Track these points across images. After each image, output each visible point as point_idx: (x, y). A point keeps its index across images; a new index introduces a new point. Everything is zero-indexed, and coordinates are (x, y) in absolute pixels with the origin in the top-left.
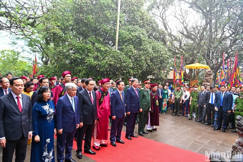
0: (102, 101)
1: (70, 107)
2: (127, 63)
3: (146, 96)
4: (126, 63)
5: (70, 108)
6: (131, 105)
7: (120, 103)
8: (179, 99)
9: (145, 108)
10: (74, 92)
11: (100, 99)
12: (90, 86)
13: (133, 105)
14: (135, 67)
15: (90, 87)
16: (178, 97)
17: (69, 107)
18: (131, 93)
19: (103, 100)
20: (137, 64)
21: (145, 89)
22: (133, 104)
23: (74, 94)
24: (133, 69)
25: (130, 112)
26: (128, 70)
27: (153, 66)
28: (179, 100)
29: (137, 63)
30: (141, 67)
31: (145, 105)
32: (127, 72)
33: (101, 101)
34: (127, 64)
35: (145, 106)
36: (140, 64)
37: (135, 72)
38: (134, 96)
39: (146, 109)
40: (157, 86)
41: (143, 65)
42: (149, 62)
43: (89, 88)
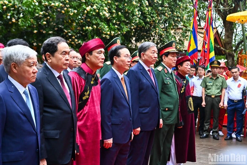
0: (88, 99)
1: (24, 115)
2: (95, 7)
3: (170, 87)
4: (92, 6)
5: (24, 118)
6: (141, 109)
7: (123, 105)
8: (216, 97)
9: (169, 116)
10: (31, 70)
11: (83, 95)
12: (61, 56)
13: (146, 111)
14: (114, 18)
15: (61, 59)
16: (214, 91)
17: (21, 115)
18: (140, 80)
19: (89, 95)
20: (118, 10)
21: (165, 69)
22: (145, 106)
23: (32, 75)
24: (108, 21)
25: (139, 129)
26: (97, 25)
27: (155, 15)
28: (216, 99)
29: (117, 6)
30: (127, 18)
31: (169, 110)
32: (93, 30)
33: (84, 98)
34: (95, 10)
35: (169, 113)
36: (124, 10)
37: (114, 30)
38: (148, 87)
39: (172, 119)
40: (189, 63)
41: (133, 11)
42: (147, 6)
43: (60, 63)
